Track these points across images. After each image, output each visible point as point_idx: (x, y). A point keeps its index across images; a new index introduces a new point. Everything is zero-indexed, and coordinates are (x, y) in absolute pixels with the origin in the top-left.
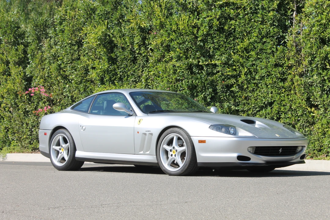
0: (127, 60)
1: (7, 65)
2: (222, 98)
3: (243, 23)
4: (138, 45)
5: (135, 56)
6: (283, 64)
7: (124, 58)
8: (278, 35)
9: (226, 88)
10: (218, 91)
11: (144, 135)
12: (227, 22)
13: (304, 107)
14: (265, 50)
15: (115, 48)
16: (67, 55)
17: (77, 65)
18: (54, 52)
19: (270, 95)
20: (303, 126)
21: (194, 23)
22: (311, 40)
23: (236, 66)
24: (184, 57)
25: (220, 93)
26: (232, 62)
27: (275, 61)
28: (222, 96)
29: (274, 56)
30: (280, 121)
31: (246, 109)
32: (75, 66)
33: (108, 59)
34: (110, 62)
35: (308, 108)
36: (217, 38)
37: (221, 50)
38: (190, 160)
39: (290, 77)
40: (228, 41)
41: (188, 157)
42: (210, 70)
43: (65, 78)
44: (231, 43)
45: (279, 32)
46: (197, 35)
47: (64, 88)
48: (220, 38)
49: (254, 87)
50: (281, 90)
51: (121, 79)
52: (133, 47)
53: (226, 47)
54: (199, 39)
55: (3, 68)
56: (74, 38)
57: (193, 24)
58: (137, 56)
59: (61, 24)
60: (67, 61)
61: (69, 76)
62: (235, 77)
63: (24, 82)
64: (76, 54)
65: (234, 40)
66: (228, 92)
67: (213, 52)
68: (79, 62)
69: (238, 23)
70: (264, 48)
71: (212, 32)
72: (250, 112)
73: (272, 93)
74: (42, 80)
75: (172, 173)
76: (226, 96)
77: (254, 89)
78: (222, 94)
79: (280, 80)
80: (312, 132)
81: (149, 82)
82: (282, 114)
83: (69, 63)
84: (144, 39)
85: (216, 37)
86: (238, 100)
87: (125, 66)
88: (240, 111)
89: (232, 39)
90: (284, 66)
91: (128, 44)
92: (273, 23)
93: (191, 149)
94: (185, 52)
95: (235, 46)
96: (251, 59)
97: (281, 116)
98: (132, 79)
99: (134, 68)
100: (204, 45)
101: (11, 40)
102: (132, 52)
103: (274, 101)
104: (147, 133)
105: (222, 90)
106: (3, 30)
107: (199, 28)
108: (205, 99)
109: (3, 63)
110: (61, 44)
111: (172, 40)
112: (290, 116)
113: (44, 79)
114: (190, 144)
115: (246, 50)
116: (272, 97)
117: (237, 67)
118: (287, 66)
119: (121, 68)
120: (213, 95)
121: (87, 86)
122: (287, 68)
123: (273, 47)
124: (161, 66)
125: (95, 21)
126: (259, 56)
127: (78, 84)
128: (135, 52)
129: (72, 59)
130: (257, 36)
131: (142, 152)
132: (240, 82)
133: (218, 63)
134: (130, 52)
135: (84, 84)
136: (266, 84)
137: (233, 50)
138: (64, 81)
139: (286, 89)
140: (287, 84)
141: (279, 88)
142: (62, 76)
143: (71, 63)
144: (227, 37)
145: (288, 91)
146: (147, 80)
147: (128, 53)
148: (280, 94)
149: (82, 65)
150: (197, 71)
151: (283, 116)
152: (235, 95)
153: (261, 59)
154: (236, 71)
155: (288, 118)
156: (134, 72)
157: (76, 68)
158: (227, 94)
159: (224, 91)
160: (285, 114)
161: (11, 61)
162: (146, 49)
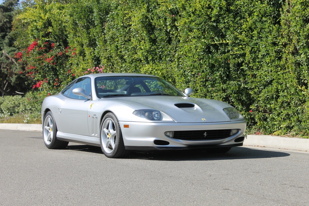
0: (164, 41)
1: (82, 47)
2: (233, 76)
3: (247, 3)
4: (170, 26)
5: (170, 37)
6: (279, 42)
7: (161, 39)
8: (274, 14)
9: (237, 67)
10: (231, 69)
11: (93, 118)
12: (234, 2)
13: (295, 85)
14: (264, 29)
15: (154, 29)
16: (121, 36)
17: (128, 46)
18: (111, 35)
19: (270, 73)
20: (297, 105)
21: (208, 4)
22: (296, 18)
23: (242, 45)
24: (203, 37)
25: (232, 71)
26: (239, 41)
27: (272, 40)
28: (233, 74)
29: (271, 35)
30: (279, 99)
31: (253, 86)
32: (127, 47)
33: (149, 39)
34: (151, 43)
35: (298, 86)
36: (227, 18)
37: (231, 29)
38: (118, 143)
39: (284, 56)
40: (235, 21)
41: (117, 141)
42: (223, 49)
43: (122, 57)
44: (238, 22)
45: (274, 11)
46: (210, 16)
47: (122, 67)
48: (229, 18)
49: (258, 66)
50: (278, 69)
51: (160, 58)
52: (167, 29)
53: (234, 26)
54: (212, 20)
55: (79, 50)
56: (125, 21)
57: (207, 6)
58: (172, 37)
59: (116, 8)
60: (121, 43)
61: (124, 56)
62: (244, 55)
63: (94, 62)
64: (127, 36)
65: (240, 20)
66: (239, 71)
67: (225, 31)
68: (130, 43)
69: (242, 3)
70: (263, 27)
71: (222, 12)
72: (256, 90)
73: (271, 71)
74: (105, 60)
75: (108, 155)
76: (237, 74)
77: (258, 67)
78: (234, 72)
79: (277, 58)
80: (304, 111)
81: (180, 61)
82: (280, 91)
83: (123, 45)
84: (174, 20)
85: (225, 17)
86: (248, 78)
87: (163, 46)
88: (249, 89)
89: (239, 18)
90: (280, 45)
91: (163, 26)
92: (269, 2)
93: (119, 133)
94: (202, 33)
95: (242, 26)
96: (254, 38)
97: (279, 93)
98: (168, 59)
99: (169, 49)
100: (217, 25)
101: (84, 24)
102: (167, 33)
103: (274, 79)
104: (95, 116)
105: (234, 69)
106: (78, 15)
107: (212, 9)
108: (221, 77)
109: (80, 45)
110: (116, 27)
111: (192, 21)
112: (286, 94)
113: (107, 59)
114: (118, 128)
115: (251, 29)
116: (271, 75)
117: (244, 46)
118: (282, 45)
119: (160, 48)
120: (228, 73)
121: (137, 65)
122: (282, 46)
123: (270, 26)
124: (186, 47)
125: (139, 5)
126: (260, 36)
127: (131, 63)
128: (169, 33)
129: (125, 40)
130: (258, 16)
131: (93, 135)
132: (247, 61)
133: (229, 42)
134: (166, 33)
135: (135, 63)
136: (266, 63)
137: (240, 29)
138: (122, 61)
139: (281, 68)
140: (282, 63)
141: (277, 67)
142: (119, 56)
143: (124, 44)
144: (235, 17)
145: (283, 70)
146: (179, 59)
147: (164, 34)
148: (277, 72)
149: (132, 46)
150: (214, 51)
151: (281, 94)
152: (245, 73)
153: (262, 37)
154: (243, 50)
155: (285, 96)
156: (170, 51)
157: (128, 49)
158: (238, 73)
159: (236, 69)
160: (283, 92)
161: (84, 43)
162: (177, 29)
